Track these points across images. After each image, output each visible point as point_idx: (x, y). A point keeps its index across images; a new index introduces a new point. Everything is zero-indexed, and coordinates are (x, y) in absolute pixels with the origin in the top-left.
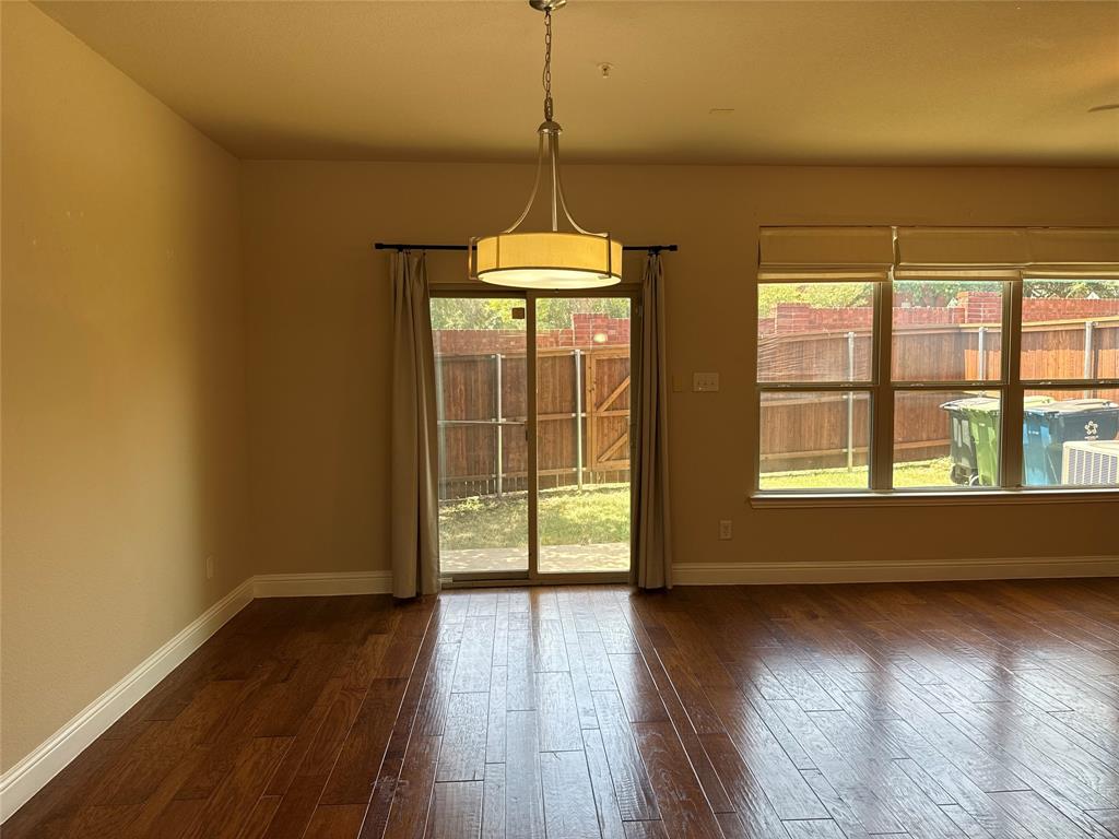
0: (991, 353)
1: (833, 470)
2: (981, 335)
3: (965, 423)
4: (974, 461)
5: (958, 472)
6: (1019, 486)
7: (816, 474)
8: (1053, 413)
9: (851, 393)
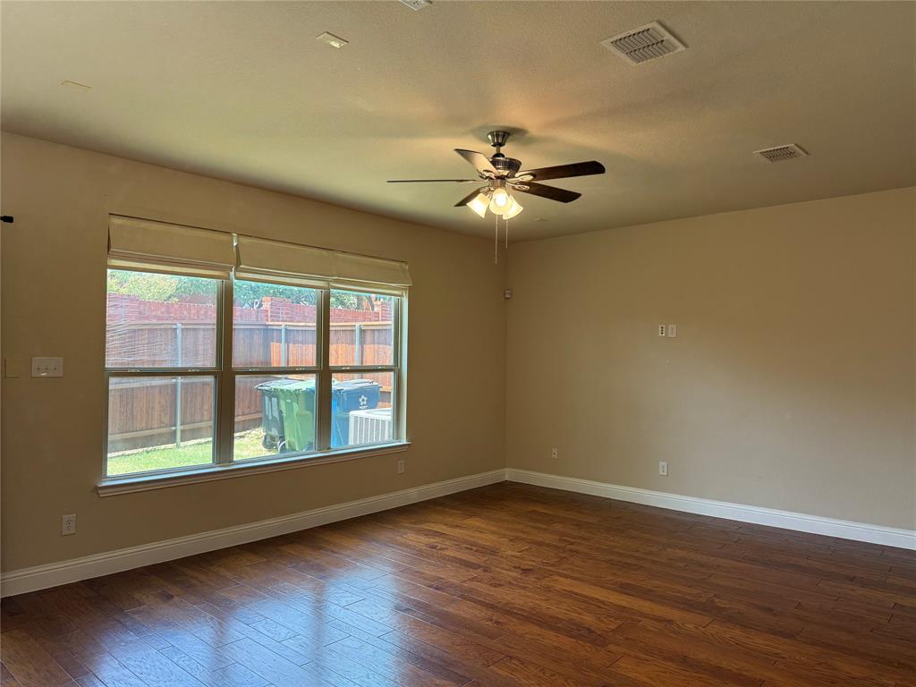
0: (291, 345)
1: (163, 447)
2: (283, 331)
3: (274, 400)
4: (282, 430)
5: (268, 440)
6: (329, 448)
7: (147, 452)
8: (339, 390)
9: (180, 377)
